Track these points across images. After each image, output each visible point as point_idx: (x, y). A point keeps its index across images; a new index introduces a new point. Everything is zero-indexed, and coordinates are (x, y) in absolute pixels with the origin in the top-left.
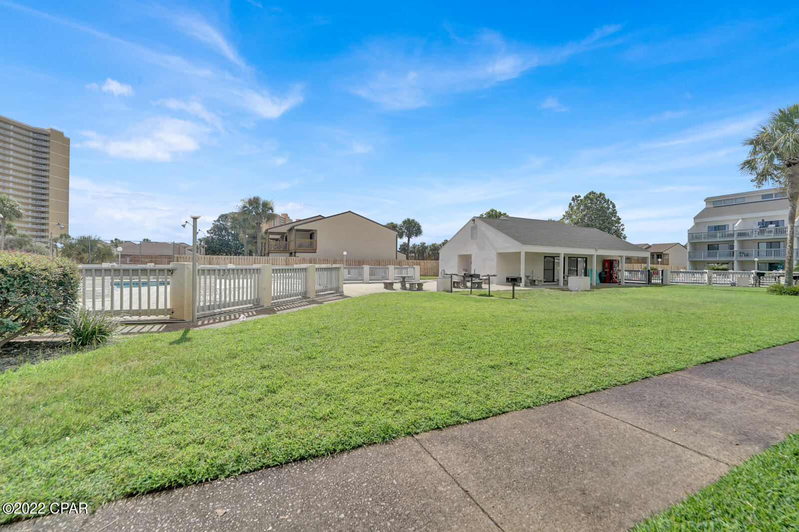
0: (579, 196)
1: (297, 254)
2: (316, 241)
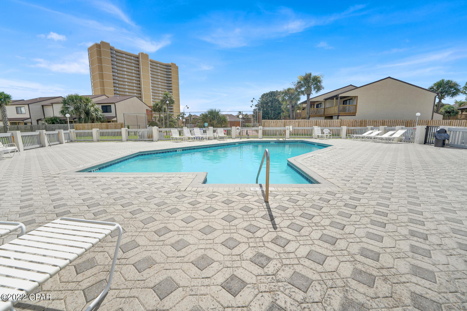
1: (340, 117)
2: (356, 106)
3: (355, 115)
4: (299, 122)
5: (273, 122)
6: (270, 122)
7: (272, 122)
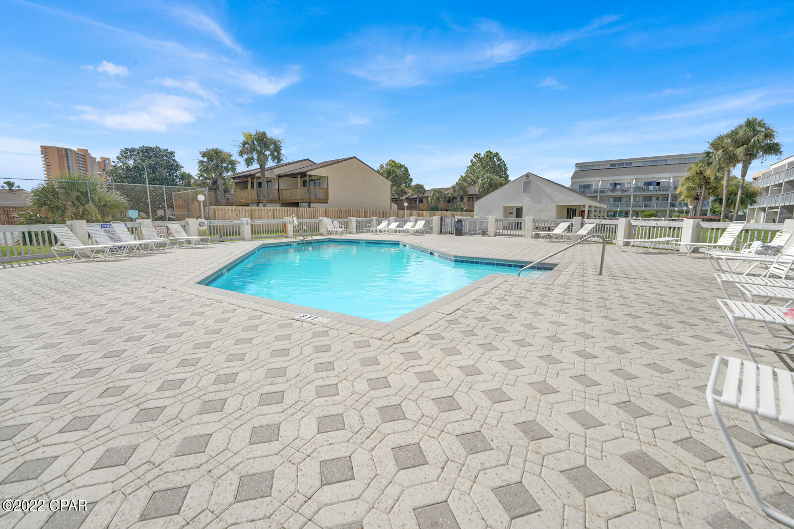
0: (480, 154)
2: (327, 189)
3: (328, 203)
4: (273, 210)
5: (232, 211)
6: (226, 210)
7: (228, 210)
